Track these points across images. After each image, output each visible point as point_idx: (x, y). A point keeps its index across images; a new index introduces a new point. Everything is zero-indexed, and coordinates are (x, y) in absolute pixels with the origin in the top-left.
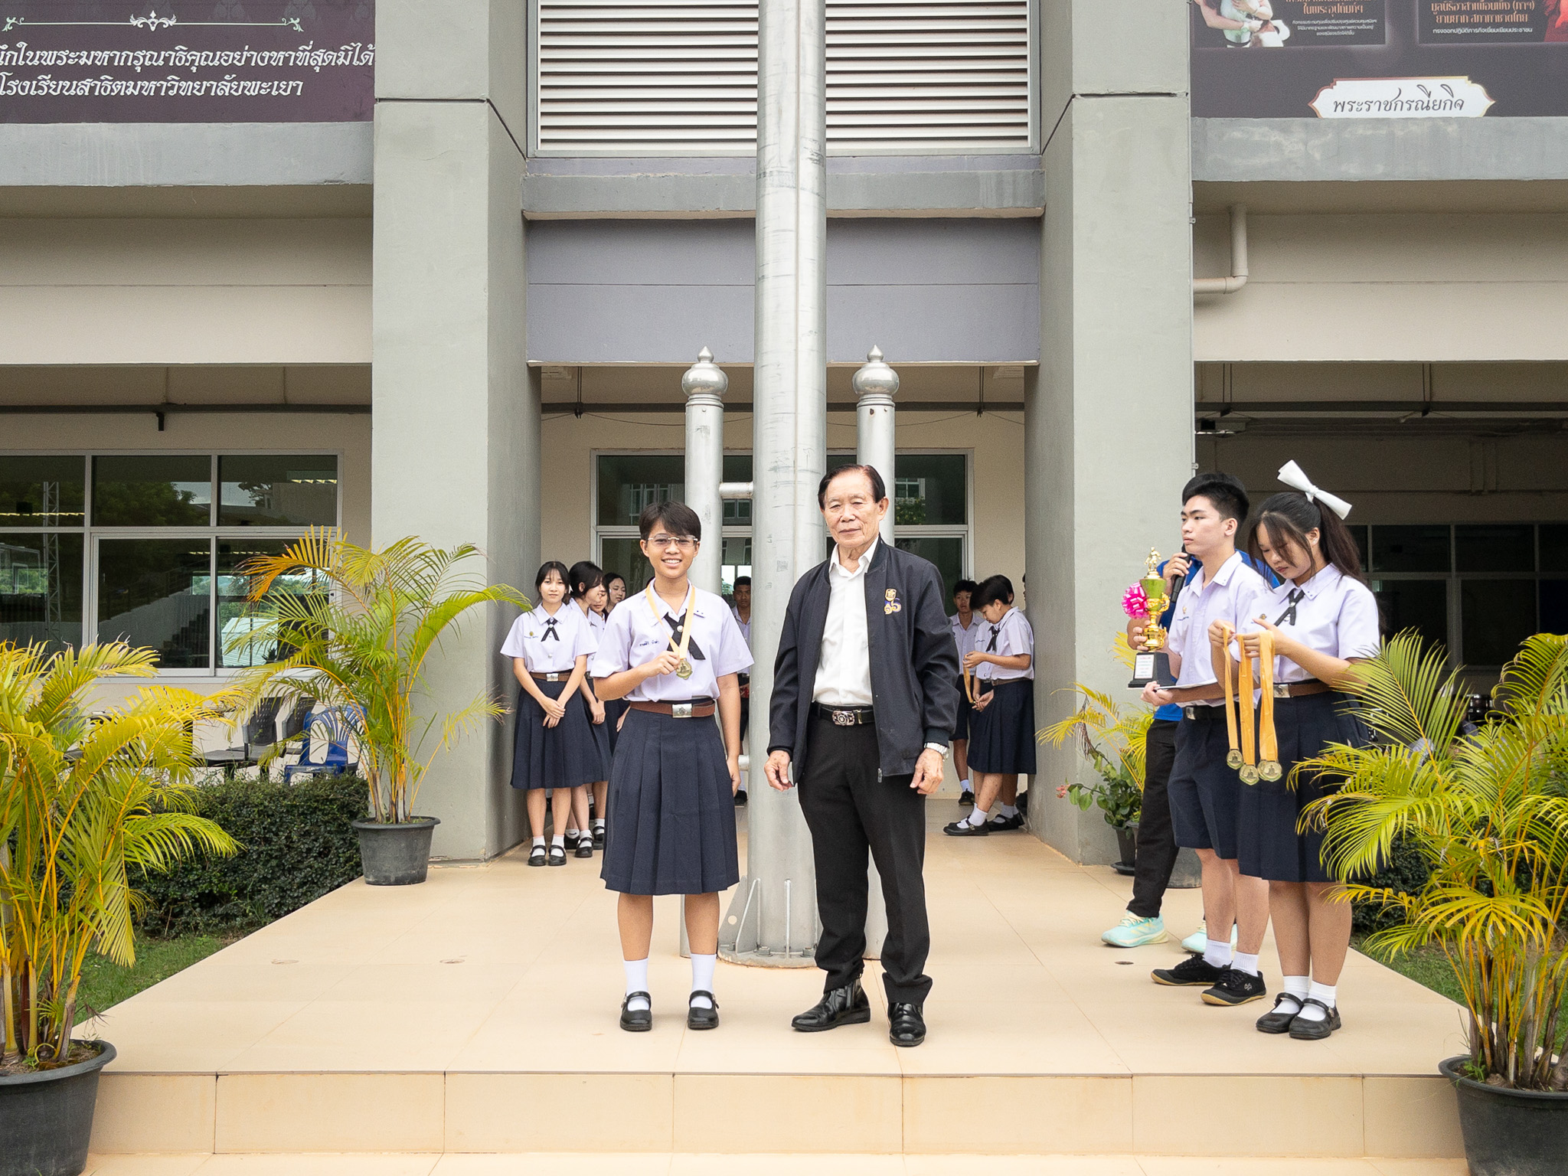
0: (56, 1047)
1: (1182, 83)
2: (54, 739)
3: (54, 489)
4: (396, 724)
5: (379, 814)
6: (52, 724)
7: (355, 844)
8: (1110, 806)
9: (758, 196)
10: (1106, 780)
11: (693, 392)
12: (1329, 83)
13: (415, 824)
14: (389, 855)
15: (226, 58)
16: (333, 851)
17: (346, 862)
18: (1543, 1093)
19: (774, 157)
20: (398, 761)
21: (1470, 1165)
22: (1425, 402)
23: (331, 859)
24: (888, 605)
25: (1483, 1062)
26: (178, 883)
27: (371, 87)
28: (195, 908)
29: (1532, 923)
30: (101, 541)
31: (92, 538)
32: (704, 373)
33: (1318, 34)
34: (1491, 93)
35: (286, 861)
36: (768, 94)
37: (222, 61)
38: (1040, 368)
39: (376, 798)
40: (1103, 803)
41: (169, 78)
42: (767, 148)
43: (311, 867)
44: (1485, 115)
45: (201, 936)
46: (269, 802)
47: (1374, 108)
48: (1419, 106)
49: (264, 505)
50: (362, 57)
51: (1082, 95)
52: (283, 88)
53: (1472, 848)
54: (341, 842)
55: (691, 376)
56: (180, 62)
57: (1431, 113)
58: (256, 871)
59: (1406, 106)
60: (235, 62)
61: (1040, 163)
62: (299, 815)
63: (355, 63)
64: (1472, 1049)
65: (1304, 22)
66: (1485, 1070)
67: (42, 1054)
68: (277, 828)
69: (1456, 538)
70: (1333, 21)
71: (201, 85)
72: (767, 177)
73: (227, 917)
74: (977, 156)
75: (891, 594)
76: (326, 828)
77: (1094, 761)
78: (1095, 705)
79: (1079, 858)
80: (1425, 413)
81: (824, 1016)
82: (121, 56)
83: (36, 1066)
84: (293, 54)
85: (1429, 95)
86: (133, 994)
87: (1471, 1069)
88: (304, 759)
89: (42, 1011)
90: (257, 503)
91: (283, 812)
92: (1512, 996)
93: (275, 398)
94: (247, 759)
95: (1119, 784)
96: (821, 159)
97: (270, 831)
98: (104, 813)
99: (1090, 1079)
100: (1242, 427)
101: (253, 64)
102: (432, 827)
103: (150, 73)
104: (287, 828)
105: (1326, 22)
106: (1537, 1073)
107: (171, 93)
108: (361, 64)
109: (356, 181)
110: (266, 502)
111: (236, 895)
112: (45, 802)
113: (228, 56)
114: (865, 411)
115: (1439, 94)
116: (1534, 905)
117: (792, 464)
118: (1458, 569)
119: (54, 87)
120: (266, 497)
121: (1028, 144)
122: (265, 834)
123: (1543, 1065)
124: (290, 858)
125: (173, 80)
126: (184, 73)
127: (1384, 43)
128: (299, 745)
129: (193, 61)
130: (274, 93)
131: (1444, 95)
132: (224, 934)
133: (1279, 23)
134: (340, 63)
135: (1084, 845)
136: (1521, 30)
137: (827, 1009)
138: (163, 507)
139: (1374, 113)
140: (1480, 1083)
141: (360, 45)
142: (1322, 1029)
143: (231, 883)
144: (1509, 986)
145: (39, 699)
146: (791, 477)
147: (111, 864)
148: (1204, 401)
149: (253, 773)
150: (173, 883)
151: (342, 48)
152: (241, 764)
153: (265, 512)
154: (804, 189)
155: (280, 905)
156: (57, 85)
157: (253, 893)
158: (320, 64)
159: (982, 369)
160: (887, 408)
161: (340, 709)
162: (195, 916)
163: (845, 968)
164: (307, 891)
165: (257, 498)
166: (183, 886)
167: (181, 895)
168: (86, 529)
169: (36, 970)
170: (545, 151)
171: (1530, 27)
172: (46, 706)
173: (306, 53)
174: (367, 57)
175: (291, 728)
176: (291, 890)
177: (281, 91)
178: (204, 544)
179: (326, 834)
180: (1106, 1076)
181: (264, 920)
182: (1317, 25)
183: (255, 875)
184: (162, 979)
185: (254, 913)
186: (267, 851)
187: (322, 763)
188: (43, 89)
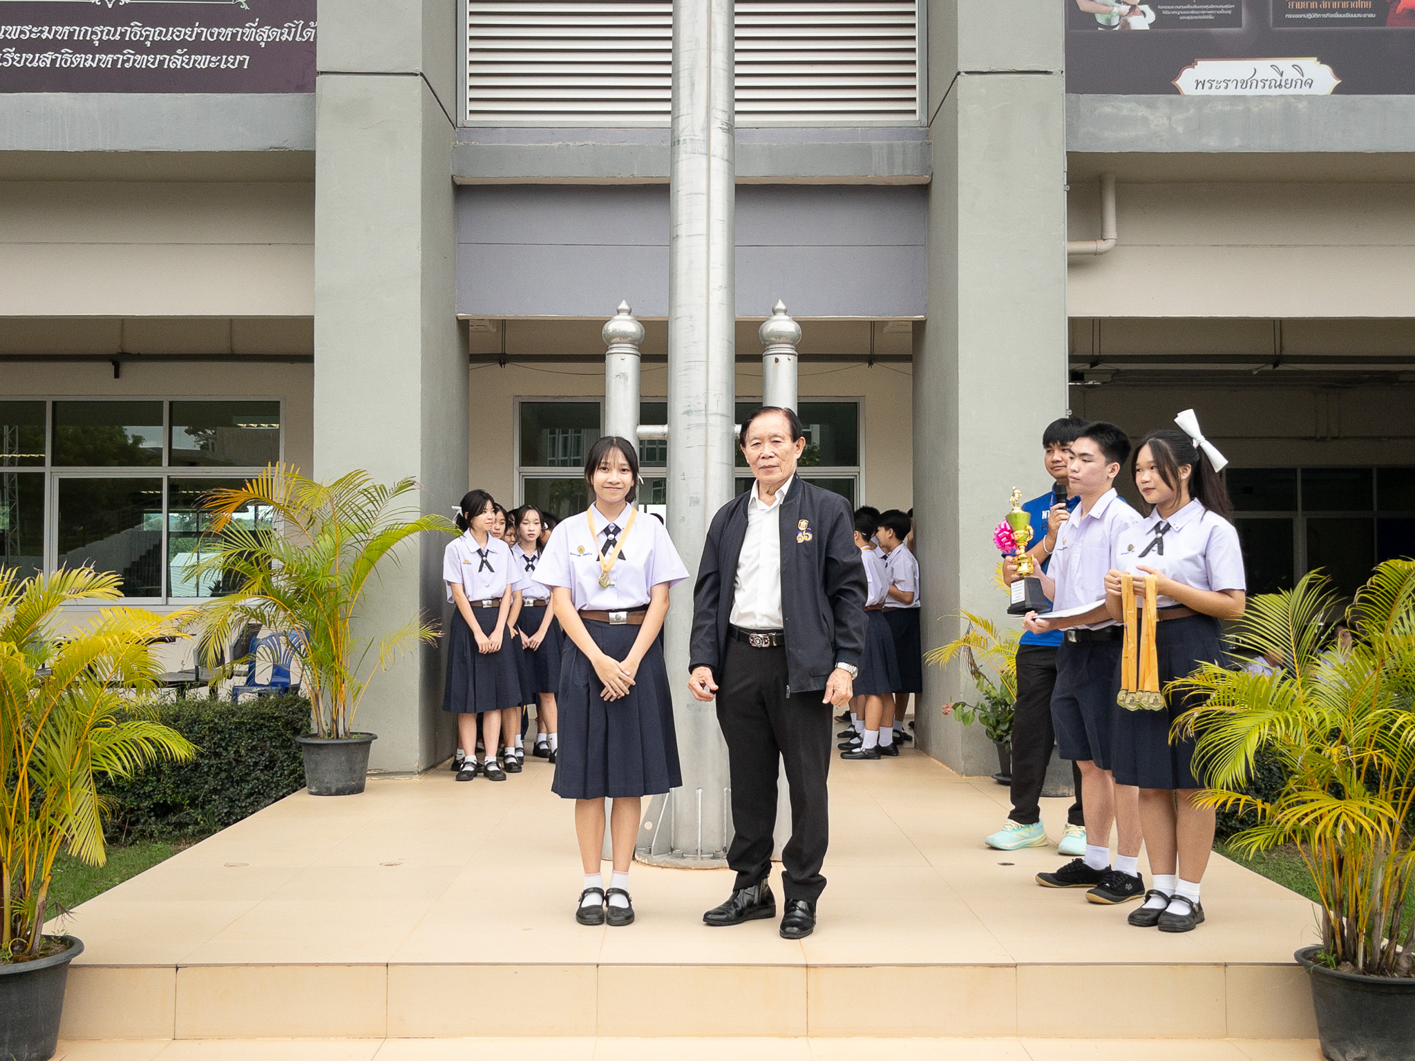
0: (28, 941)
1: (1058, 63)
2: (26, 657)
3: (14, 432)
4: (337, 647)
5: (321, 730)
6: (24, 644)
7: (299, 758)
8: (991, 722)
9: (673, 162)
10: (987, 698)
11: (612, 341)
12: (1191, 63)
13: (355, 739)
14: (330, 768)
15: (178, 34)
16: (278, 764)
17: (290, 774)
18: (1389, 979)
19: (686, 127)
20: (339, 681)
21: (1322, 1044)
22: (1275, 355)
23: (276, 772)
24: (800, 535)
25: (1335, 951)
26: (134, 793)
27: (314, 62)
28: (150, 817)
29: (1379, 823)
30: (61, 480)
31: (53, 477)
32: (623, 324)
33: (1181, 18)
34: (1337, 73)
35: (235, 773)
36: (681, 69)
37: (174, 36)
38: (928, 323)
39: (318, 715)
40: (985, 719)
41: (125, 52)
42: (681, 118)
43: (258, 779)
44: (1332, 93)
45: (156, 843)
46: (219, 720)
47: (1232, 86)
48: (1273, 84)
49: (208, 449)
50: (304, 33)
51: (967, 73)
52: (231, 62)
53: (1327, 756)
54: (286, 756)
55: (611, 327)
56: (135, 36)
57: (1283, 91)
58: (206, 783)
59: (1261, 84)
60: (186, 37)
61: (927, 135)
62: (247, 731)
63: (298, 39)
64: (1325, 940)
65: (1169, 7)
66: (1336, 959)
67: (15, 948)
68: (227, 744)
69: (1303, 480)
70: (1195, 7)
71: (155, 59)
72: (681, 145)
73: (180, 825)
74: (871, 127)
75: (803, 524)
76: (271, 743)
77: (976, 681)
78: (979, 630)
79: (962, 770)
80: (1276, 365)
81: (733, 912)
82: (80, 31)
83: (10, 959)
84: (241, 30)
85: (1282, 75)
86: (93, 896)
87: (1323, 957)
88: (251, 681)
89: (15, 909)
90: (202, 447)
91: (231, 729)
92: (1361, 891)
93: (222, 348)
94: (197, 679)
95: (1000, 702)
96: (730, 129)
97: (220, 746)
98: (71, 726)
99: (979, 969)
100: (1108, 378)
101: (203, 39)
102: (370, 742)
103: (107, 47)
104: (236, 743)
105: (1188, 7)
106: (1384, 960)
107: (126, 65)
108: (304, 40)
109: (299, 147)
110: (210, 447)
111: (188, 805)
112: (18, 715)
113: (180, 32)
114: (770, 360)
115: (1291, 74)
116: (1381, 807)
117: (703, 408)
118: (1304, 509)
119: (18, 59)
120: (210, 441)
121: (917, 117)
122: (215, 748)
123: (1389, 953)
124: (238, 771)
125: (129, 53)
126: (139, 47)
127: (1240, 26)
128: (245, 668)
129: (148, 36)
130: (223, 66)
131: (1295, 75)
132: (177, 840)
133: (1146, 8)
134: (283, 39)
135: (967, 758)
136: (1365, 16)
137: (736, 906)
138: (115, 450)
139: (1232, 91)
140: (1331, 970)
141: (302, 22)
142: (1188, 922)
143: (184, 794)
144: (1358, 881)
145: (12, 620)
146: (702, 420)
147: (79, 773)
148: (1075, 354)
149: (204, 692)
150: (130, 794)
151: (286, 25)
152: (192, 686)
153: (209, 455)
154: (714, 156)
155: (229, 814)
156: (21, 57)
157: (204, 803)
158: (265, 40)
159: (873, 324)
160: (791, 357)
161: (285, 634)
162: (150, 824)
163: (754, 869)
164: (253, 801)
165: (202, 443)
166: (139, 796)
167: (138, 805)
168: (47, 469)
169: (10, 872)
170: (473, 122)
171: (1374, 13)
172: (18, 627)
173: (252, 29)
174: (309, 34)
175: (239, 651)
176: (239, 800)
177: (229, 65)
178: (157, 483)
179: (272, 749)
180: (993, 966)
181: (215, 828)
182: (1180, 10)
183: (206, 786)
184: (121, 882)
185: (205, 821)
186: (217, 764)
187: (267, 683)
188: (7, 61)
